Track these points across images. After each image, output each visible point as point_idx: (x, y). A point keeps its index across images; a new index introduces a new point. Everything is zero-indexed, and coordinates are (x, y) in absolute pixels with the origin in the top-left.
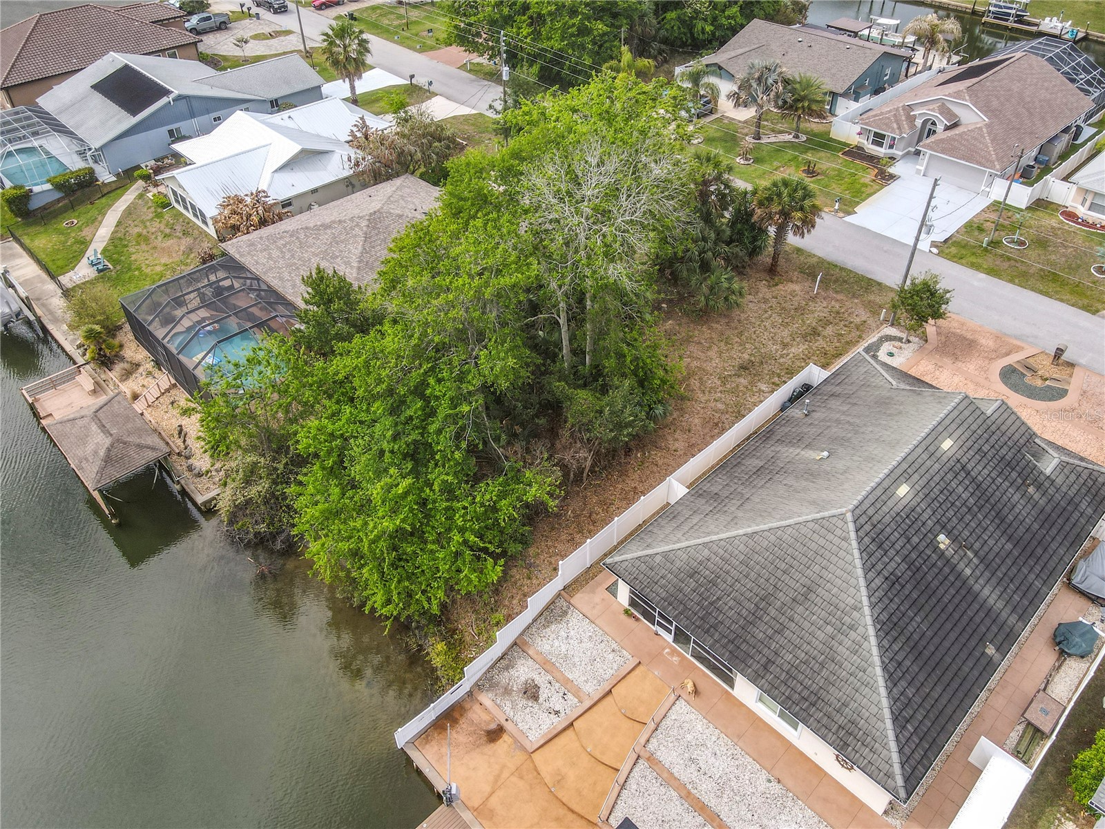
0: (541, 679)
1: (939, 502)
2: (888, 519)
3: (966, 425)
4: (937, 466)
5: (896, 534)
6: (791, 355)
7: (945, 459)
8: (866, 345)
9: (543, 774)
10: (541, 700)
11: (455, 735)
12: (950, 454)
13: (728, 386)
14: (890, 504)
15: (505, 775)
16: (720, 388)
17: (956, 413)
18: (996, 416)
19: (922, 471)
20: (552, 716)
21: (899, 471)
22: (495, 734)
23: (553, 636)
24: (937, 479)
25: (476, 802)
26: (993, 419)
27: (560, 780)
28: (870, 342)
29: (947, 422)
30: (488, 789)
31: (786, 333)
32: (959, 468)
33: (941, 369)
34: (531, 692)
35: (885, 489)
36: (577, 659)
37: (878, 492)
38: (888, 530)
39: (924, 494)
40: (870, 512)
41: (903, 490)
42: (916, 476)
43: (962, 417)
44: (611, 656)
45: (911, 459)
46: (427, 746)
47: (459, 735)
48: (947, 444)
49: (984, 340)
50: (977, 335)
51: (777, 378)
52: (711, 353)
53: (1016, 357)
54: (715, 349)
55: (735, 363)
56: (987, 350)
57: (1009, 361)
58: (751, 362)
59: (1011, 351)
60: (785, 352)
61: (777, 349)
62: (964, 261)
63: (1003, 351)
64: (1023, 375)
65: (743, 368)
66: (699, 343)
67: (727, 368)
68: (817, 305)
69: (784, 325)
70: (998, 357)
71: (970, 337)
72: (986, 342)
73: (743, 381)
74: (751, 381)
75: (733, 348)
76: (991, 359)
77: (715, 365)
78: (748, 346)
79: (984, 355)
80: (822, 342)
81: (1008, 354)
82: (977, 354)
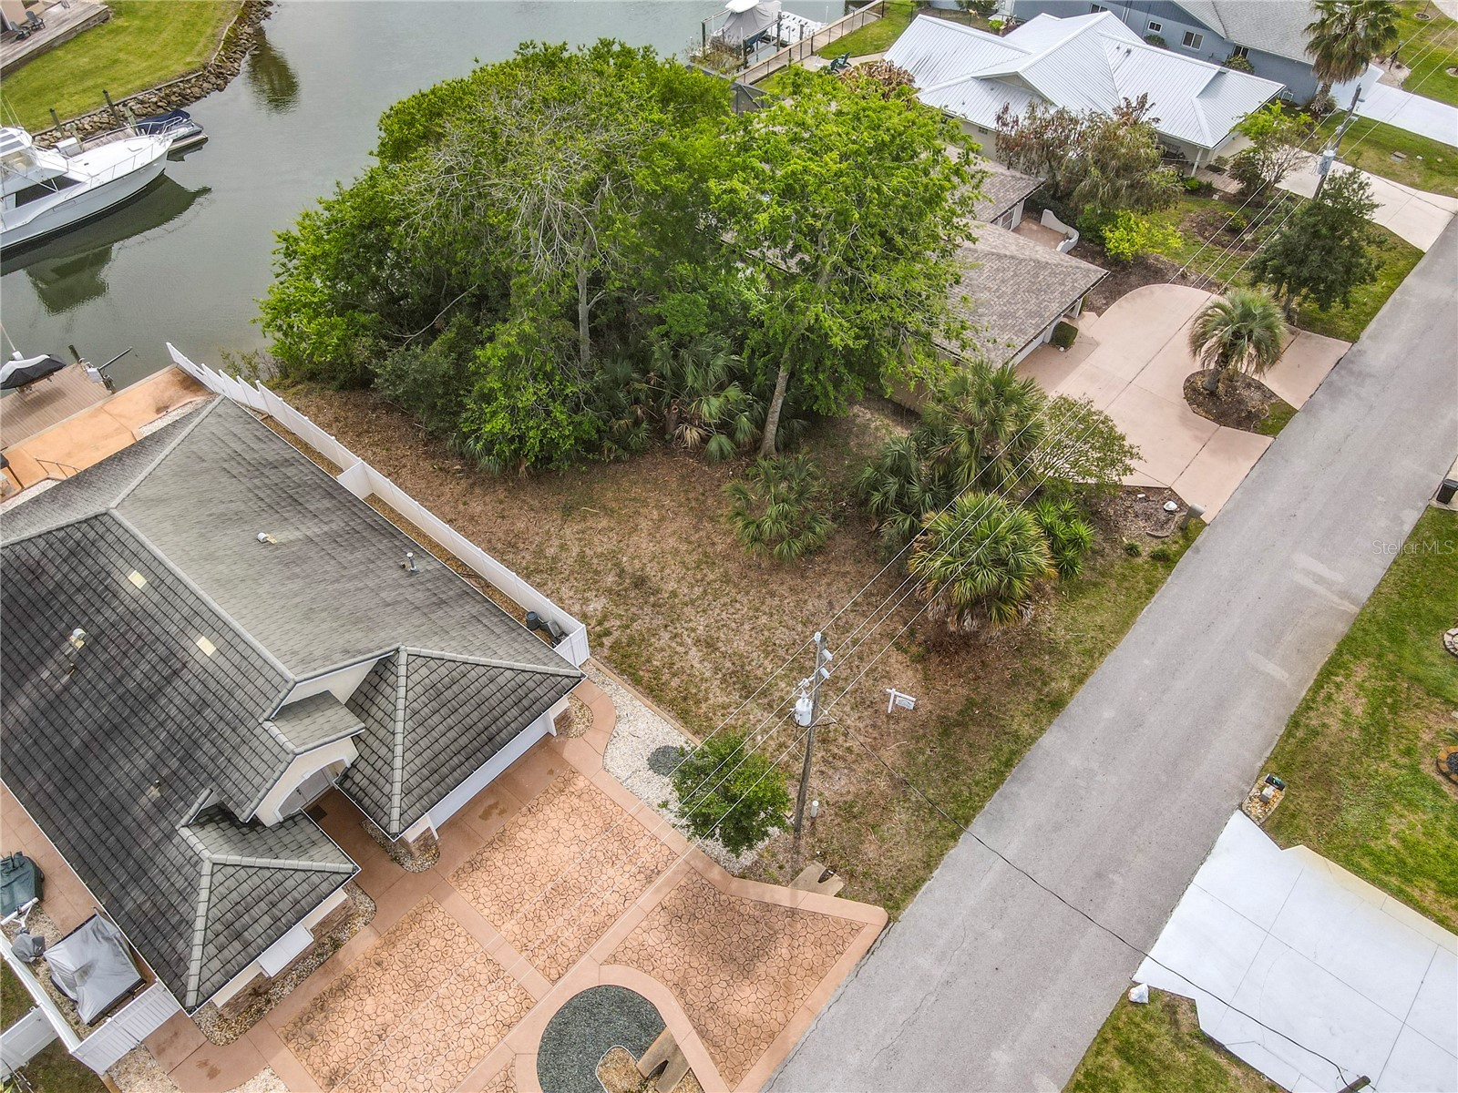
1: (127, 632)
2: (102, 560)
3: (239, 678)
4: (173, 629)
5: (86, 572)
6: (680, 649)
7: (185, 642)
12: (193, 651)
13: (595, 561)
14: (120, 563)
15: (124, 420)
16: (588, 552)
17: (259, 663)
18: (264, 737)
19: (165, 607)
21: (160, 571)
24: (157, 630)
25: (108, 407)
26: (258, 731)
29: (241, 647)
30: (116, 412)
32: (174, 666)
35: (138, 556)
37: (133, 547)
38: (90, 562)
39: (135, 610)
40: (110, 538)
41: (138, 579)
42: (156, 598)
43: (253, 675)
45: (180, 589)
48: (206, 646)
49: (753, 998)
50: (771, 988)
51: (618, 623)
52: (672, 542)
53: (694, 1052)
54: (683, 547)
55: (651, 570)
56: (716, 991)
57: (678, 1025)
58: (657, 592)
59: (716, 1045)
60: (689, 641)
61: (693, 630)
62: (1116, 1063)
63: (715, 1028)
64: (640, 1051)
65: (640, 582)
66: (697, 529)
67: (636, 561)
68: (847, 709)
69: (768, 648)
70: (688, 1007)
71: (761, 969)
72: (746, 1000)
73: (610, 579)
74: (610, 591)
75: (688, 569)
76: (680, 989)
77: (644, 546)
78: (698, 591)
79: (697, 980)
80: (723, 699)
81: (703, 1033)
82: (695, 964)
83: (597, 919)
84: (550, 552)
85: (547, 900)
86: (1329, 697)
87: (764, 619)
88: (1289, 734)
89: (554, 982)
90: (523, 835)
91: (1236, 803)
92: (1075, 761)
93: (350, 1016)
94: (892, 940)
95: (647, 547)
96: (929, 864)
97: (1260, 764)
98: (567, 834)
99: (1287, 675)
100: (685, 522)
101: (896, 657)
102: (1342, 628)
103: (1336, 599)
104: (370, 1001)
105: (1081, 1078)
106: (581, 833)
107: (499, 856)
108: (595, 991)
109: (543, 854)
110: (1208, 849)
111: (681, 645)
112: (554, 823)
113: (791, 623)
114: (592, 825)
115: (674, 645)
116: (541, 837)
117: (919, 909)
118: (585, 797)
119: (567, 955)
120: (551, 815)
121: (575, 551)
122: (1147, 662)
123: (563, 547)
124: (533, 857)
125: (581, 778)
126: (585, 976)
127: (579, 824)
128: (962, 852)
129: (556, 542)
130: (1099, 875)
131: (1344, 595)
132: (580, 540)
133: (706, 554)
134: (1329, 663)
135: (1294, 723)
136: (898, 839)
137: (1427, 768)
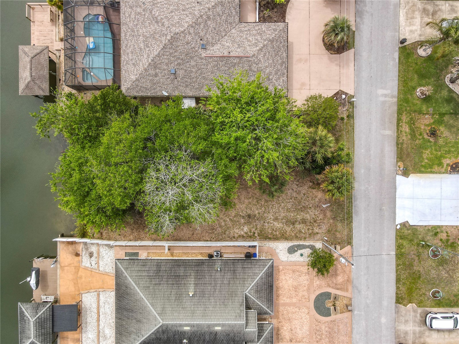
0: (95, 255)
1: (196, 335)
2: (173, 330)
3: (232, 328)
4: (207, 330)
5: (172, 333)
6: (272, 225)
7: (212, 330)
8: (301, 243)
9: (79, 273)
10: (91, 259)
11: (70, 247)
12: (216, 330)
13: (235, 219)
14: (178, 328)
15: (72, 265)
16: (231, 218)
17: (234, 324)
19: (200, 328)
20: (90, 265)
21: (190, 325)
22: (77, 255)
23: (105, 249)
24: (203, 331)
25: (62, 265)
26: (245, 332)
27: (81, 278)
28: (304, 244)
29: (227, 324)
30: (67, 264)
31: (283, 215)
32: (214, 333)
33: (307, 275)
34: (91, 255)
35: (182, 325)
36: (104, 260)
37: (178, 325)
38: (170, 331)
39: (193, 332)
40: (170, 326)
41: (187, 328)
42: (196, 328)
43: (235, 326)
44: (111, 268)
45: (200, 325)
46: (62, 244)
47: (71, 248)
48: (218, 328)
49: (341, 277)
50: (342, 274)
51: (254, 229)
52: (247, 201)
53: (338, 292)
54: (250, 200)
55: (249, 212)
56: (335, 282)
57: (333, 291)
58: (255, 216)
59: (341, 289)
60: (272, 222)
61: (271, 218)
62: (401, 241)
63: (339, 287)
64: (330, 299)
65: (249, 216)
66: (248, 193)
67: (244, 212)
68: (314, 211)
69: (288, 210)
70: (332, 287)
71: (338, 272)
72: (340, 279)
73: (242, 221)
74: (245, 223)
75: (256, 205)
76: (329, 286)
77: (242, 207)
78: (263, 209)
79: (330, 282)
80: (290, 229)
81: (338, 289)
82: (328, 280)
83: (306, 287)
84: (223, 224)
85: (295, 291)
86: (401, 131)
87: (282, 205)
88: (398, 148)
89: (309, 301)
90: (280, 285)
91: (396, 174)
92: (363, 188)
93: (284, 332)
94: (354, 250)
95: (243, 206)
96: (351, 230)
97: (396, 160)
98: (288, 278)
99: (391, 132)
100: (244, 193)
101: (314, 191)
102: (395, 108)
103: (391, 99)
104: (284, 328)
105: (397, 248)
106: (290, 276)
107: (281, 291)
108: (316, 297)
109: (287, 285)
110: (395, 188)
111: (271, 224)
112: (284, 278)
113: (288, 201)
114: (290, 273)
115: (270, 225)
116: (284, 282)
117: (355, 241)
118: (284, 269)
119: (307, 296)
120: (282, 277)
121: (228, 219)
122: (362, 151)
123: (224, 221)
124: (286, 286)
125: (280, 267)
126: (313, 297)
127: (288, 275)
128: (355, 224)
129: (222, 221)
130: (381, 209)
131: (393, 97)
132: (226, 216)
133: (257, 198)
134: (397, 121)
135: (397, 144)
136: (342, 230)
137: (426, 137)
